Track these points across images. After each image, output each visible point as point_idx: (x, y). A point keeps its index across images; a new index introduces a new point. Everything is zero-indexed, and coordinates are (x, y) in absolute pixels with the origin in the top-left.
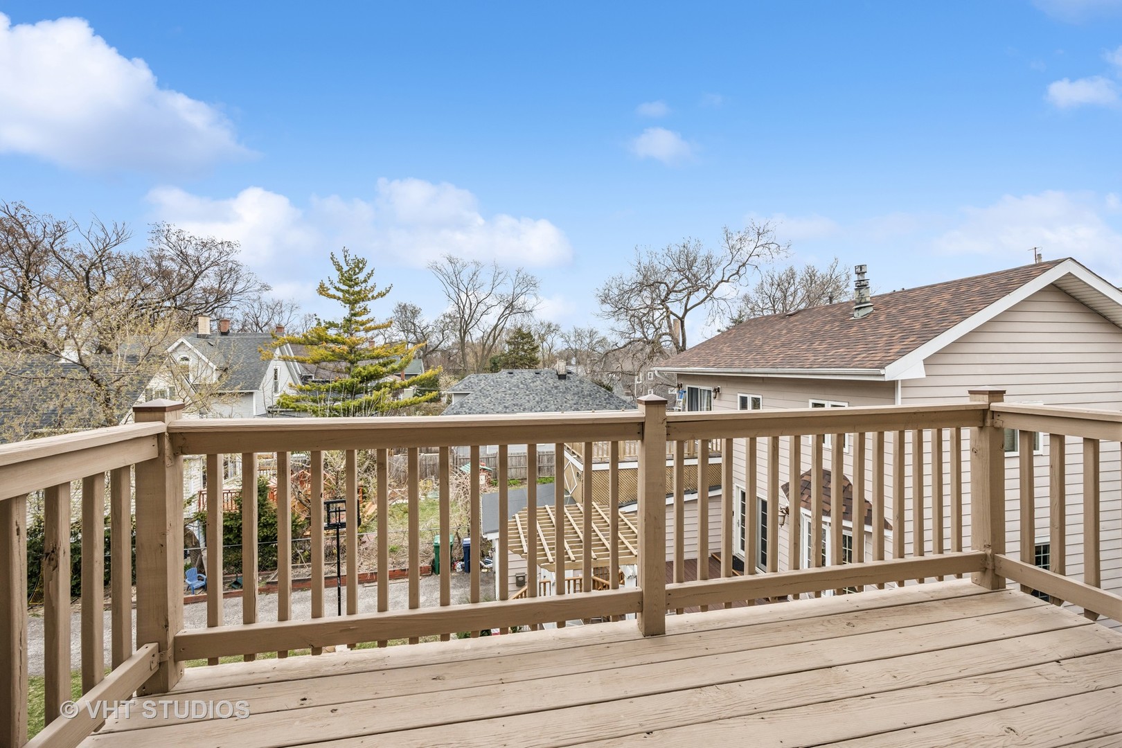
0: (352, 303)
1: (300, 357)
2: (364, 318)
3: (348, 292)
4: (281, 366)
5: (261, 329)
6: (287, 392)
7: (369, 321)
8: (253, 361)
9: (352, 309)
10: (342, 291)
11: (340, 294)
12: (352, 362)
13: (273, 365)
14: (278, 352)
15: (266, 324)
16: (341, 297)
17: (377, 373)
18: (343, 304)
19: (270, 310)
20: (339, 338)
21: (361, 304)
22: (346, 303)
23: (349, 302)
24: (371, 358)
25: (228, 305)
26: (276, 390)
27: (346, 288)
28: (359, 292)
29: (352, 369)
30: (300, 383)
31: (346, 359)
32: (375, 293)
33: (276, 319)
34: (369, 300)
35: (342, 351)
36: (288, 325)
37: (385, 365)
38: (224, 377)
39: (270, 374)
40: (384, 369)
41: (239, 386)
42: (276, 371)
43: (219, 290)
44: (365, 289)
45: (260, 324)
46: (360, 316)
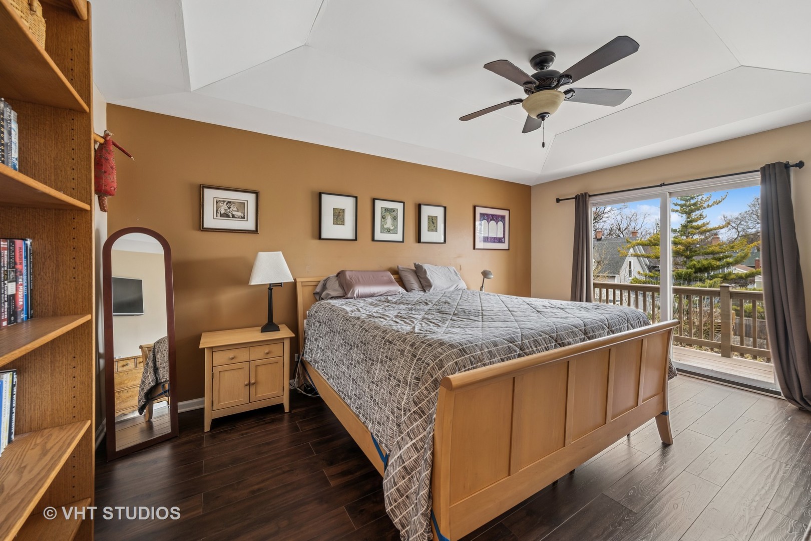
0: (689, 213)
1: (648, 255)
2: (700, 223)
3: (685, 205)
4: (634, 261)
5: (622, 233)
6: (637, 277)
7: (704, 225)
8: (615, 256)
9: (688, 218)
10: (679, 205)
11: (678, 208)
12: (688, 257)
13: (628, 259)
14: (631, 250)
15: (626, 229)
16: (679, 209)
17: (711, 266)
18: (680, 214)
19: (628, 219)
20: (676, 240)
21: (698, 212)
22: (683, 214)
23: (686, 213)
24: (706, 254)
25: (601, 221)
26: (630, 276)
27: (684, 202)
28: (695, 204)
29: (688, 262)
30: (647, 272)
31: (682, 255)
32: (710, 203)
33: (633, 224)
34: (704, 208)
35: (678, 249)
36: (642, 229)
37: (720, 259)
38: (600, 267)
39: (625, 265)
40: (718, 263)
41: (607, 273)
42: (630, 262)
43: (596, 212)
44: (702, 200)
45: (621, 229)
46: (696, 221)
